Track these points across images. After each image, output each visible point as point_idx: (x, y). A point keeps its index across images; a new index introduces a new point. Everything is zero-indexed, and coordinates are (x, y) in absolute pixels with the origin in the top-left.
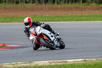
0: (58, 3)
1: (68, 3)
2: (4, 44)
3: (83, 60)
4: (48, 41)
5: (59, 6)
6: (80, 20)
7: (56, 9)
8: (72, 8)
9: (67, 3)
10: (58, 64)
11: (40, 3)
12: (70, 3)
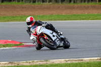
0: (74, 2)
1: (85, 2)
2: (21, 43)
3: (99, 58)
4: (48, 40)
5: (76, 5)
6: (97, 19)
7: (73, 8)
8: (88, 7)
9: (83, 2)
10: (74, 62)
11: (56, 2)
12: (86, 2)
